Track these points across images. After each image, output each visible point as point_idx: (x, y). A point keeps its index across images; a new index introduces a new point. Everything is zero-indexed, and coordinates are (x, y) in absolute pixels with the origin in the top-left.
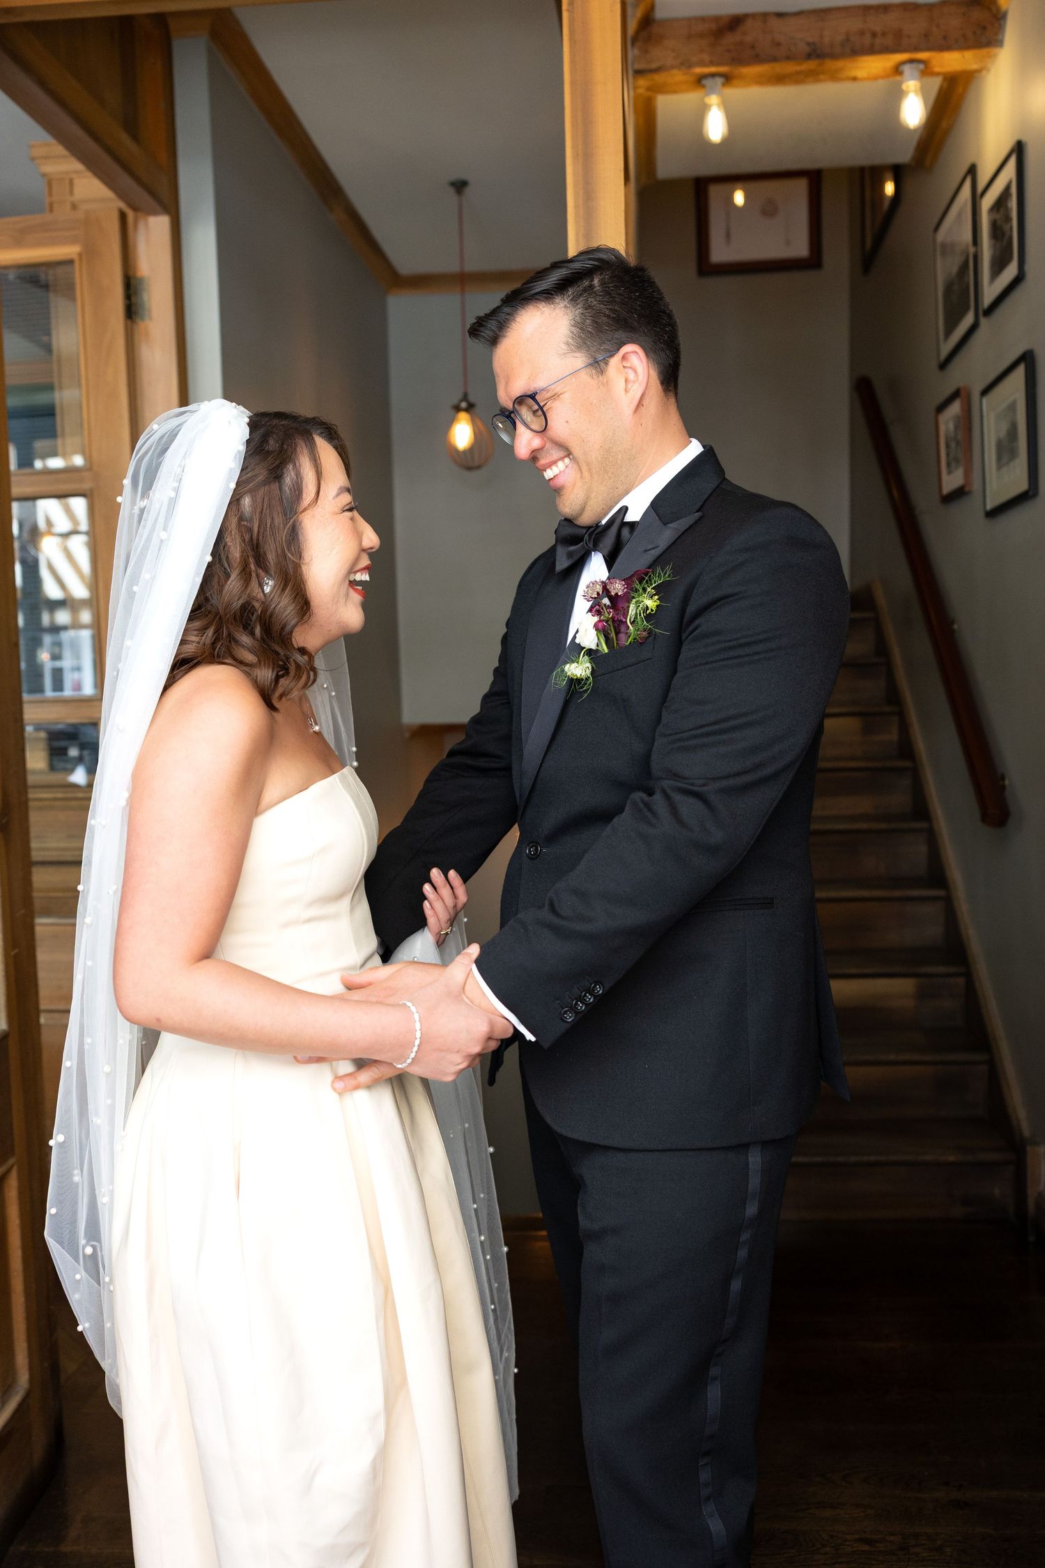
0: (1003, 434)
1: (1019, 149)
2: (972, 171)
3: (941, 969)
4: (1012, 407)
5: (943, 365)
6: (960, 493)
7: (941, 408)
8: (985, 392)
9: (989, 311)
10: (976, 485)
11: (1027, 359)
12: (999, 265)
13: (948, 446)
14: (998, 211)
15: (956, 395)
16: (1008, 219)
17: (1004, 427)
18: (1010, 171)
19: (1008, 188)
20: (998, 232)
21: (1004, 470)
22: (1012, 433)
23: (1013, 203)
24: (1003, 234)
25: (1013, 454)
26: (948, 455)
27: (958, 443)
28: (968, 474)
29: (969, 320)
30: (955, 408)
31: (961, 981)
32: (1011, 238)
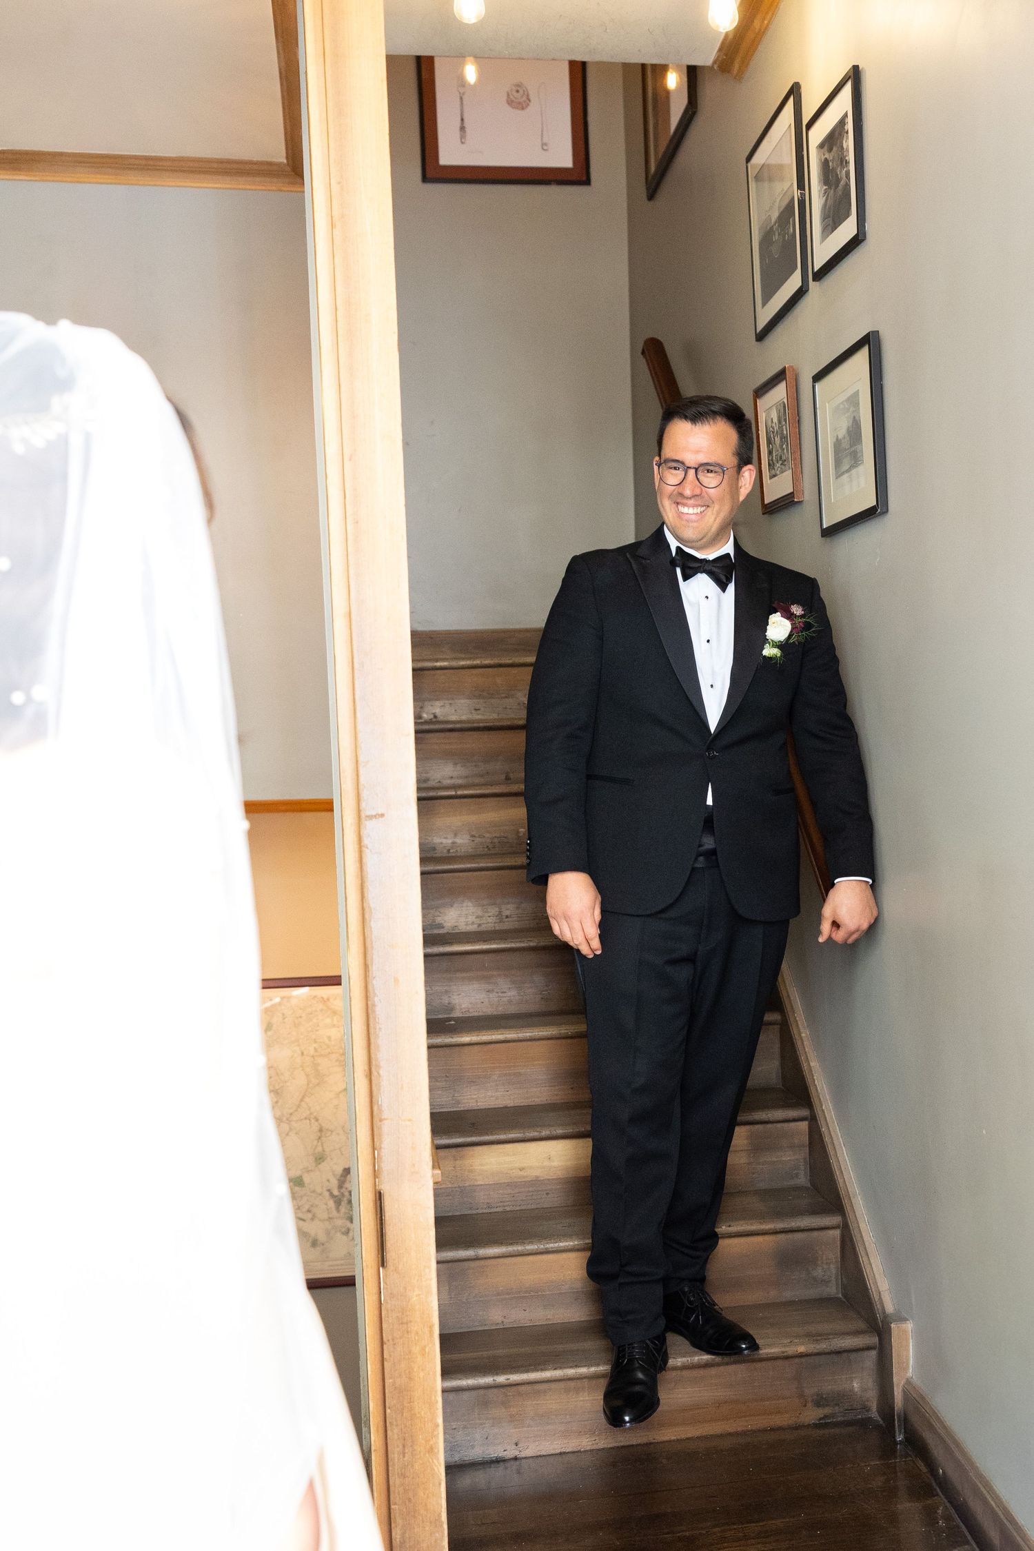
0: (842, 433)
1: (855, 76)
2: (795, 91)
3: (779, 1114)
4: (854, 400)
5: (761, 336)
6: (787, 503)
7: (761, 391)
8: (818, 377)
9: (820, 275)
10: (808, 495)
11: (871, 342)
12: (833, 219)
13: (769, 442)
14: (830, 150)
15: (780, 376)
16: (843, 162)
17: (844, 424)
18: (844, 101)
19: (842, 122)
20: (830, 176)
21: (845, 476)
22: (855, 432)
23: (849, 143)
24: (838, 180)
25: (856, 460)
26: (770, 453)
27: (783, 438)
28: (796, 479)
29: (794, 282)
30: (779, 393)
31: (804, 1125)
32: (847, 185)
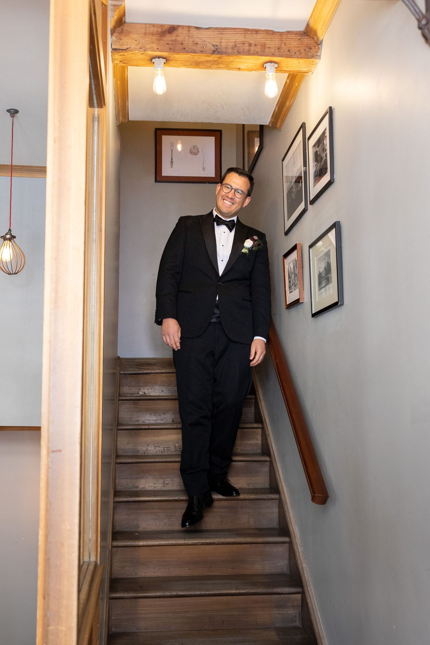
0: (322, 270)
1: (330, 111)
2: (303, 126)
3: (286, 590)
4: (328, 254)
5: (287, 233)
6: (297, 303)
7: (286, 255)
8: (311, 247)
9: (313, 202)
10: (306, 299)
11: (336, 226)
12: (319, 176)
13: (289, 277)
14: (318, 147)
15: (294, 248)
16: (324, 150)
17: (323, 265)
18: (326, 122)
19: (324, 133)
20: (318, 157)
21: (323, 290)
22: (328, 269)
23: (327, 141)
24: (322, 159)
25: (328, 281)
26: (290, 282)
27: (296, 275)
28: (301, 293)
29: (302, 206)
30: (294, 255)
31: (299, 596)
32: (326, 160)
